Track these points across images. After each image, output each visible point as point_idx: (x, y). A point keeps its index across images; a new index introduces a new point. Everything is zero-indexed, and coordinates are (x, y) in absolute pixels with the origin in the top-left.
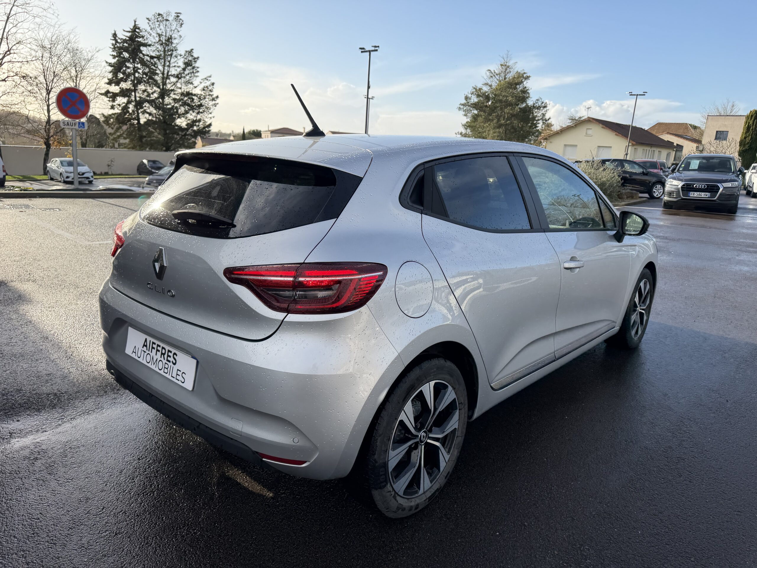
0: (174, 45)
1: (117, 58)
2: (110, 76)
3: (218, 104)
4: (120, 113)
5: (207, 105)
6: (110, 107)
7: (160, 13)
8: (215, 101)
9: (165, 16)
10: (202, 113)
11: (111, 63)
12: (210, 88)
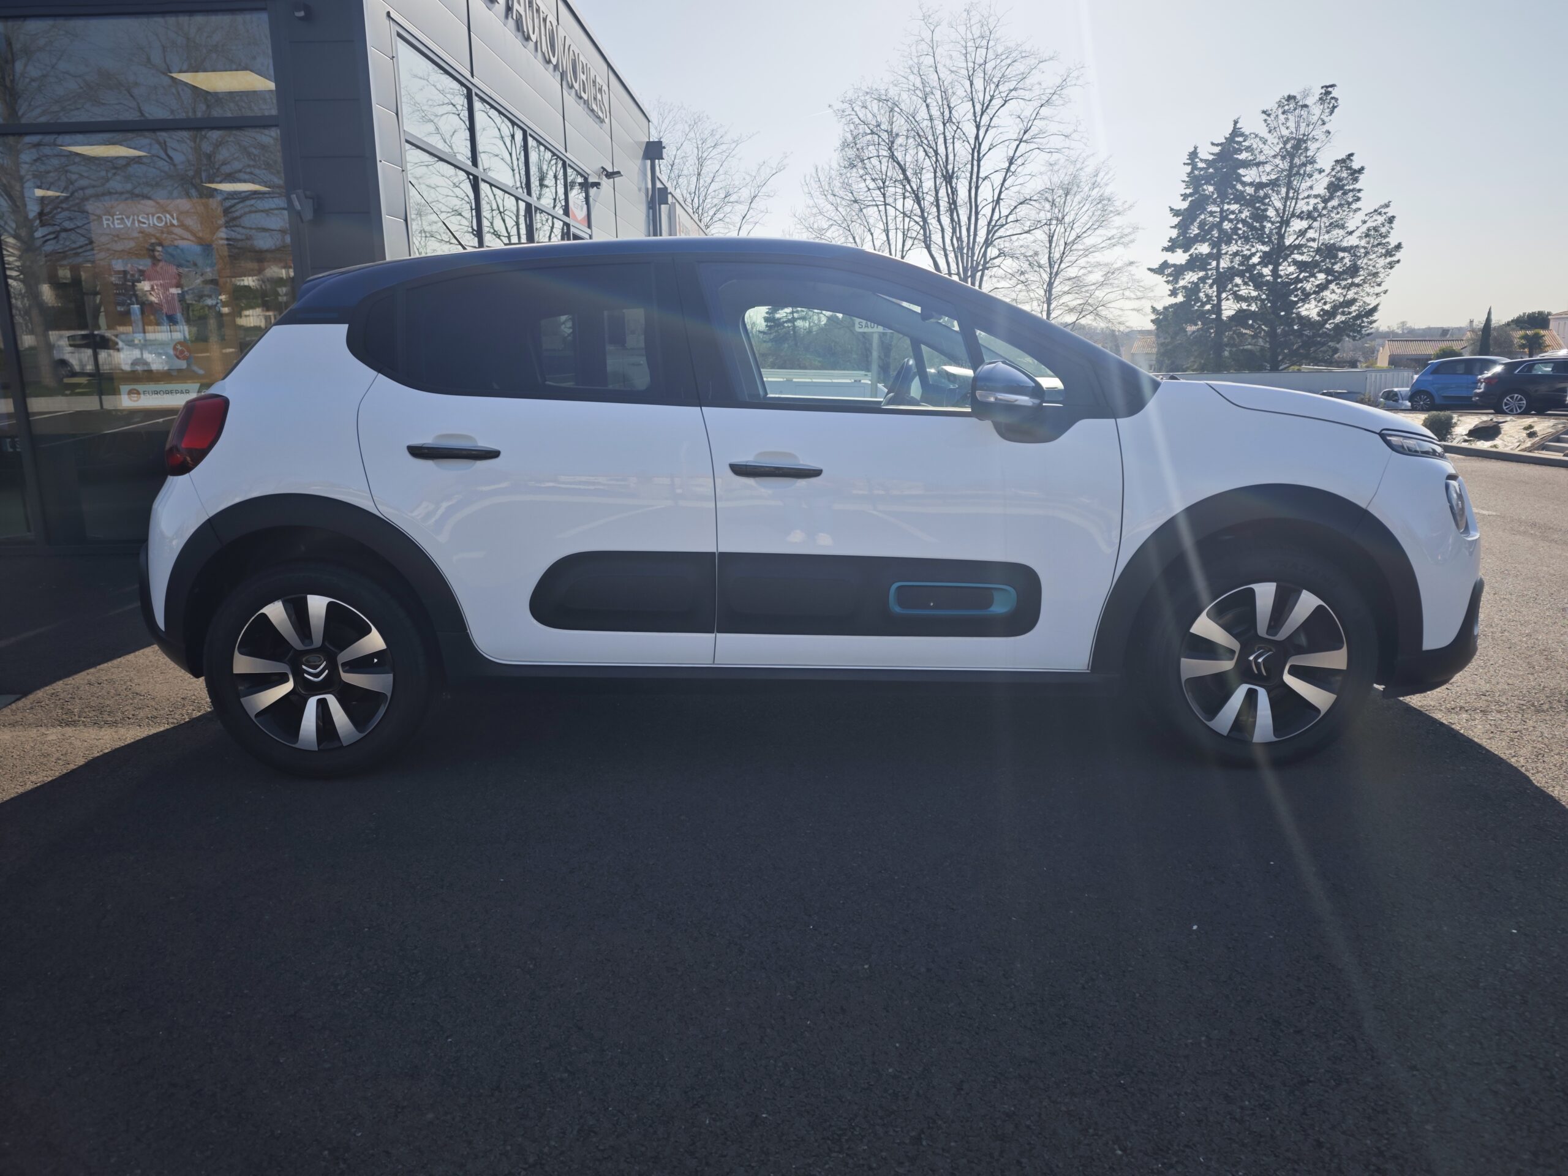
0: (1308, 154)
1: (1190, 199)
2: (1174, 233)
3: (1398, 261)
4: (1181, 303)
5: (1370, 268)
6: (1169, 293)
7: (1292, 94)
8: (1391, 256)
9: (1298, 97)
10: (1358, 285)
11: (1180, 210)
12: (1383, 230)
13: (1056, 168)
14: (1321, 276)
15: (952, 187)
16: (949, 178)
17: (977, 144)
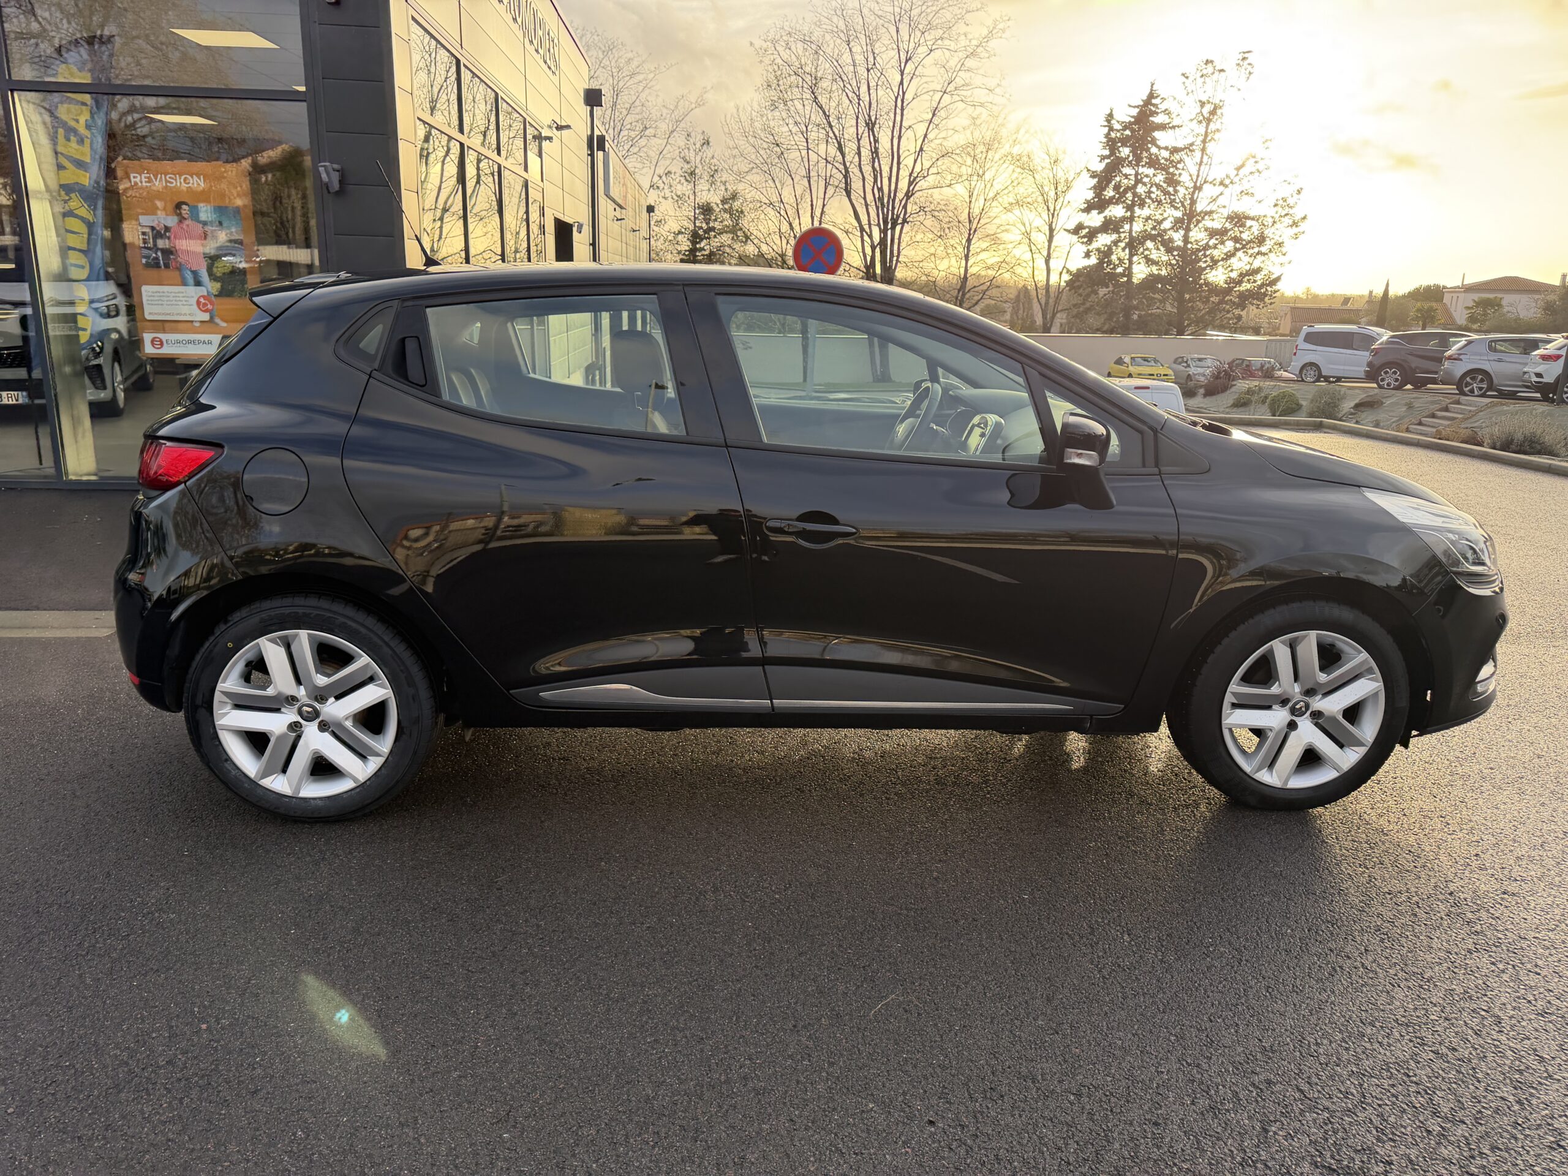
1: (1106, 161)
2: (1090, 195)
3: (1303, 233)
4: (1094, 265)
6: (1084, 255)
7: (1210, 59)
8: (1297, 226)
9: (1216, 61)
10: (1264, 254)
11: (1097, 171)
12: (1291, 201)
13: (978, 122)
14: (1230, 245)
15: (874, 136)
16: (871, 125)
17: (901, 93)
